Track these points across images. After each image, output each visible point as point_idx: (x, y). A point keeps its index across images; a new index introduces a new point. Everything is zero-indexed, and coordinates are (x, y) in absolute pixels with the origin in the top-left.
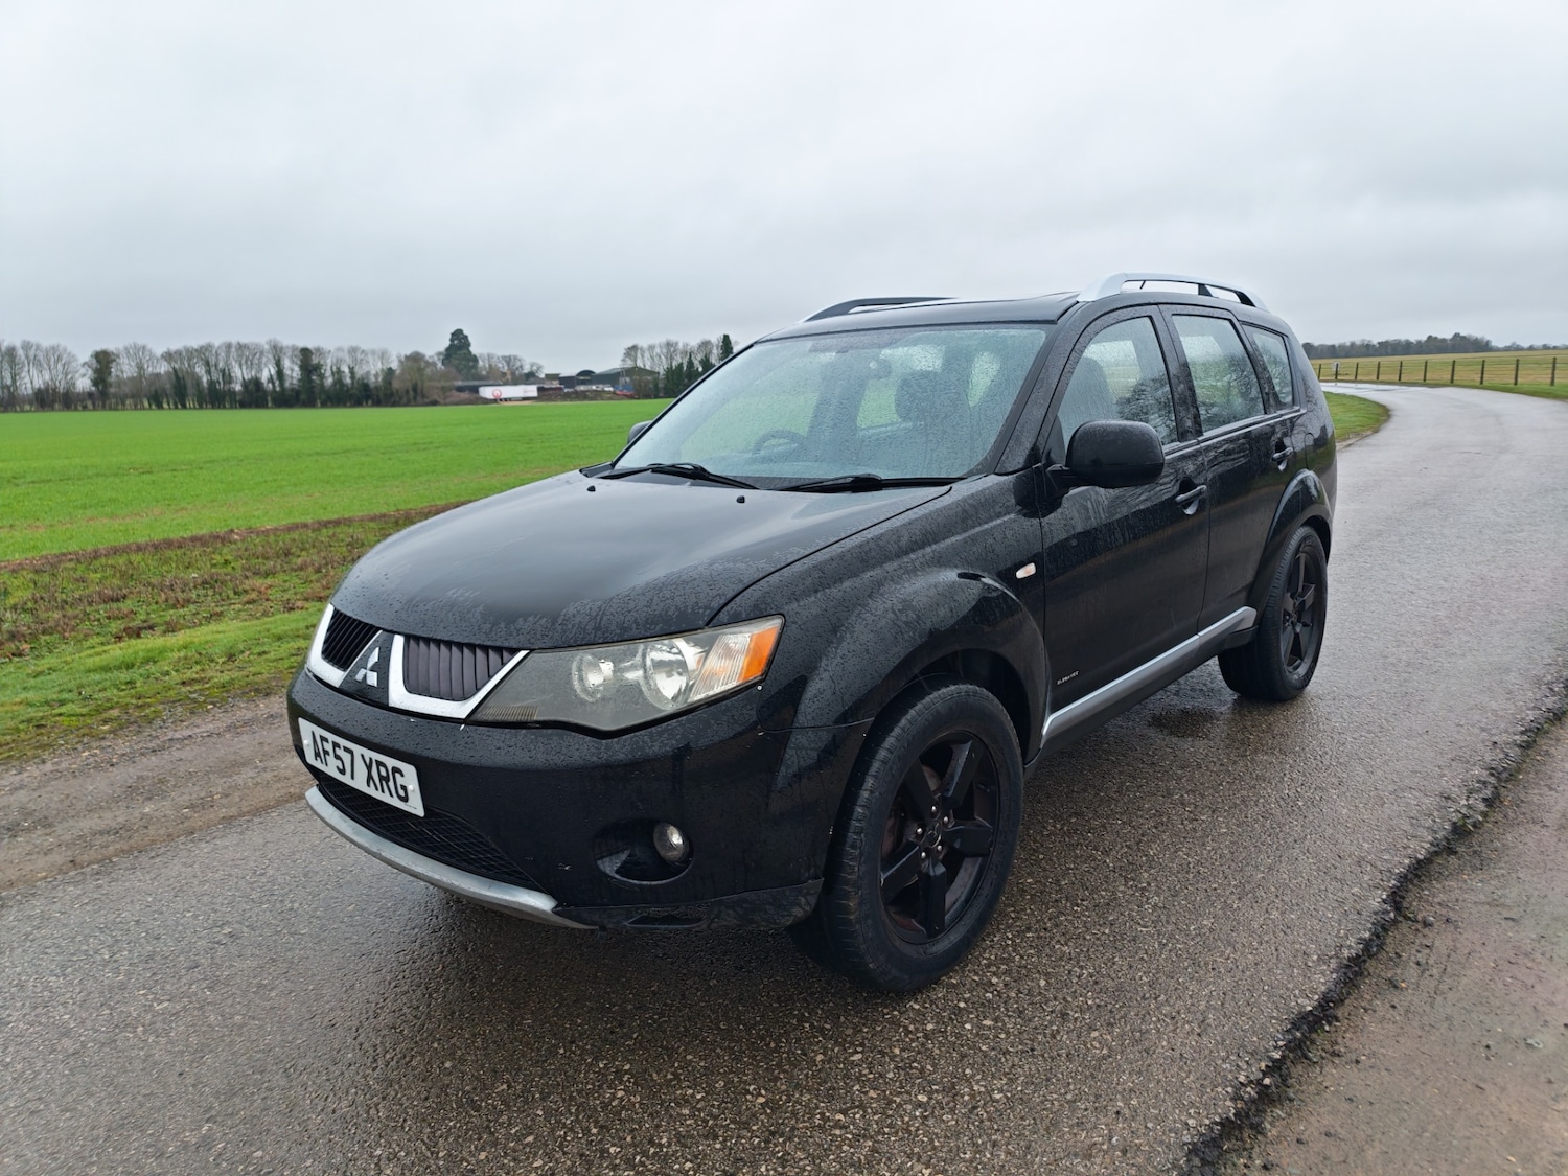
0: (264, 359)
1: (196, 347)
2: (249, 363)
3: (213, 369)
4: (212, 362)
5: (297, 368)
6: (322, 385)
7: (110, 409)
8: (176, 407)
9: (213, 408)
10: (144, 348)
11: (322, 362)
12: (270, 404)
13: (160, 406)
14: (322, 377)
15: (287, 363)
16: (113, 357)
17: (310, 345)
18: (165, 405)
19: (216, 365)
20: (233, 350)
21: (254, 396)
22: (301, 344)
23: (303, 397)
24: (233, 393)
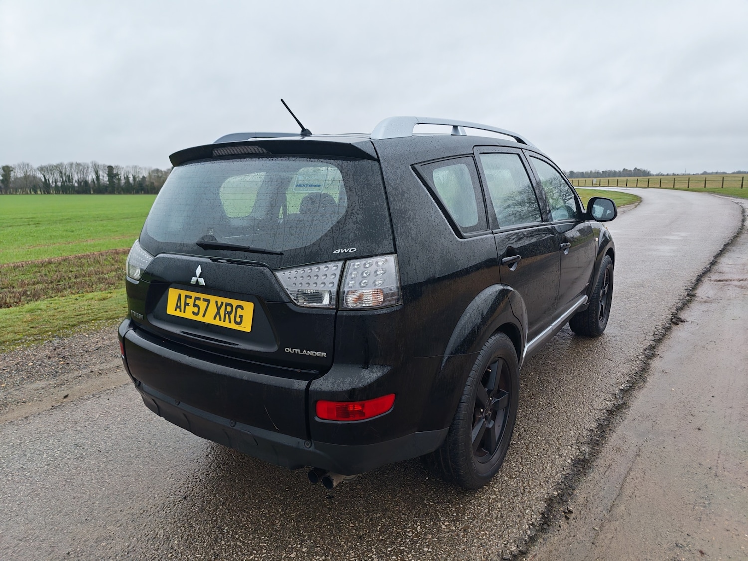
0: (89, 171)
1: (55, 164)
2: (82, 172)
3: (64, 175)
4: (63, 172)
5: (106, 175)
6: (119, 183)
7: (11, 194)
8: (45, 194)
9: (63, 194)
10: (28, 164)
11: (119, 173)
12: (92, 192)
13: (36, 193)
14: (119, 179)
15: (101, 173)
16: (11, 169)
17: (113, 165)
18: (39, 192)
19: (65, 174)
20: (74, 166)
21: (84, 188)
22: (108, 164)
23: (109, 189)
24: (73, 186)
